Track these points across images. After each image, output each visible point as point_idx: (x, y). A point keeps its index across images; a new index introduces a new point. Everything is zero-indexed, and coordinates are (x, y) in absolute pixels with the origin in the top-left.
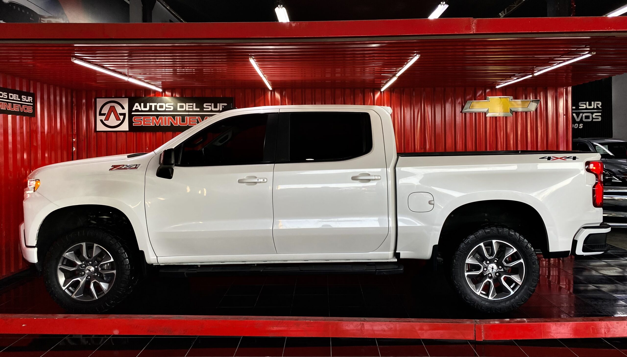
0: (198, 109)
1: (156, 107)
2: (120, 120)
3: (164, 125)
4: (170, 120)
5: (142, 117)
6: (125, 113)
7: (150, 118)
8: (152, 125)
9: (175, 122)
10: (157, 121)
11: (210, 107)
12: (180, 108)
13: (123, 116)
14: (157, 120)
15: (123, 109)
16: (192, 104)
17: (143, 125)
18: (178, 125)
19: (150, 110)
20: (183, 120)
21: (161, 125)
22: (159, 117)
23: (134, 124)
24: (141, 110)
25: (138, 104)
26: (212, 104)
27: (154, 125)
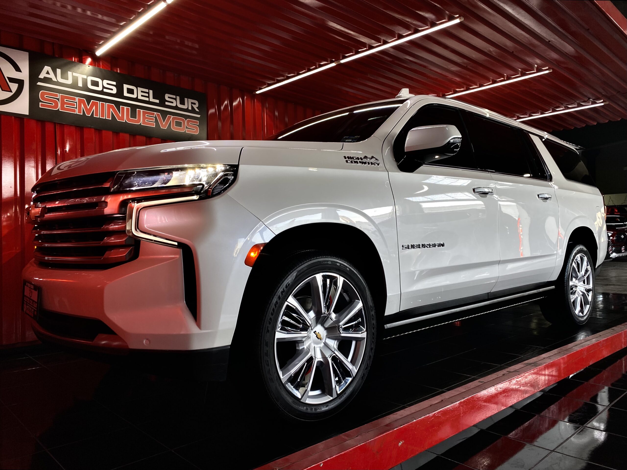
0: (157, 101)
1: (85, 82)
2: (11, 91)
3: (99, 116)
4: (111, 110)
5: (59, 96)
6: (23, 81)
7: (75, 99)
8: (78, 113)
9: (120, 115)
10: (88, 108)
11: (174, 101)
12: (127, 93)
13: (17, 85)
14: (88, 106)
15: (16, 71)
16: (148, 90)
17: (60, 110)
18: (124, 121)
19: (74, 85)
20: (134, 115)
21: (94, 116)
22: (92, 101)
23: (42, 105)
24: (56, 81)
25: (50, 67)
26: (177, 96)
27: (82, 114)
